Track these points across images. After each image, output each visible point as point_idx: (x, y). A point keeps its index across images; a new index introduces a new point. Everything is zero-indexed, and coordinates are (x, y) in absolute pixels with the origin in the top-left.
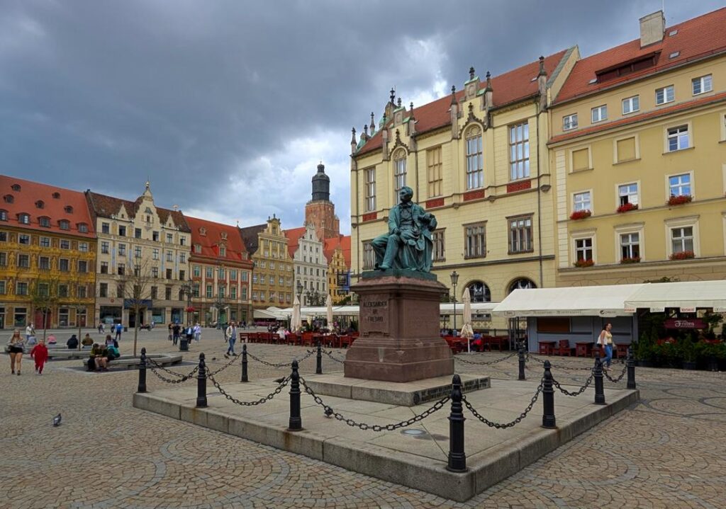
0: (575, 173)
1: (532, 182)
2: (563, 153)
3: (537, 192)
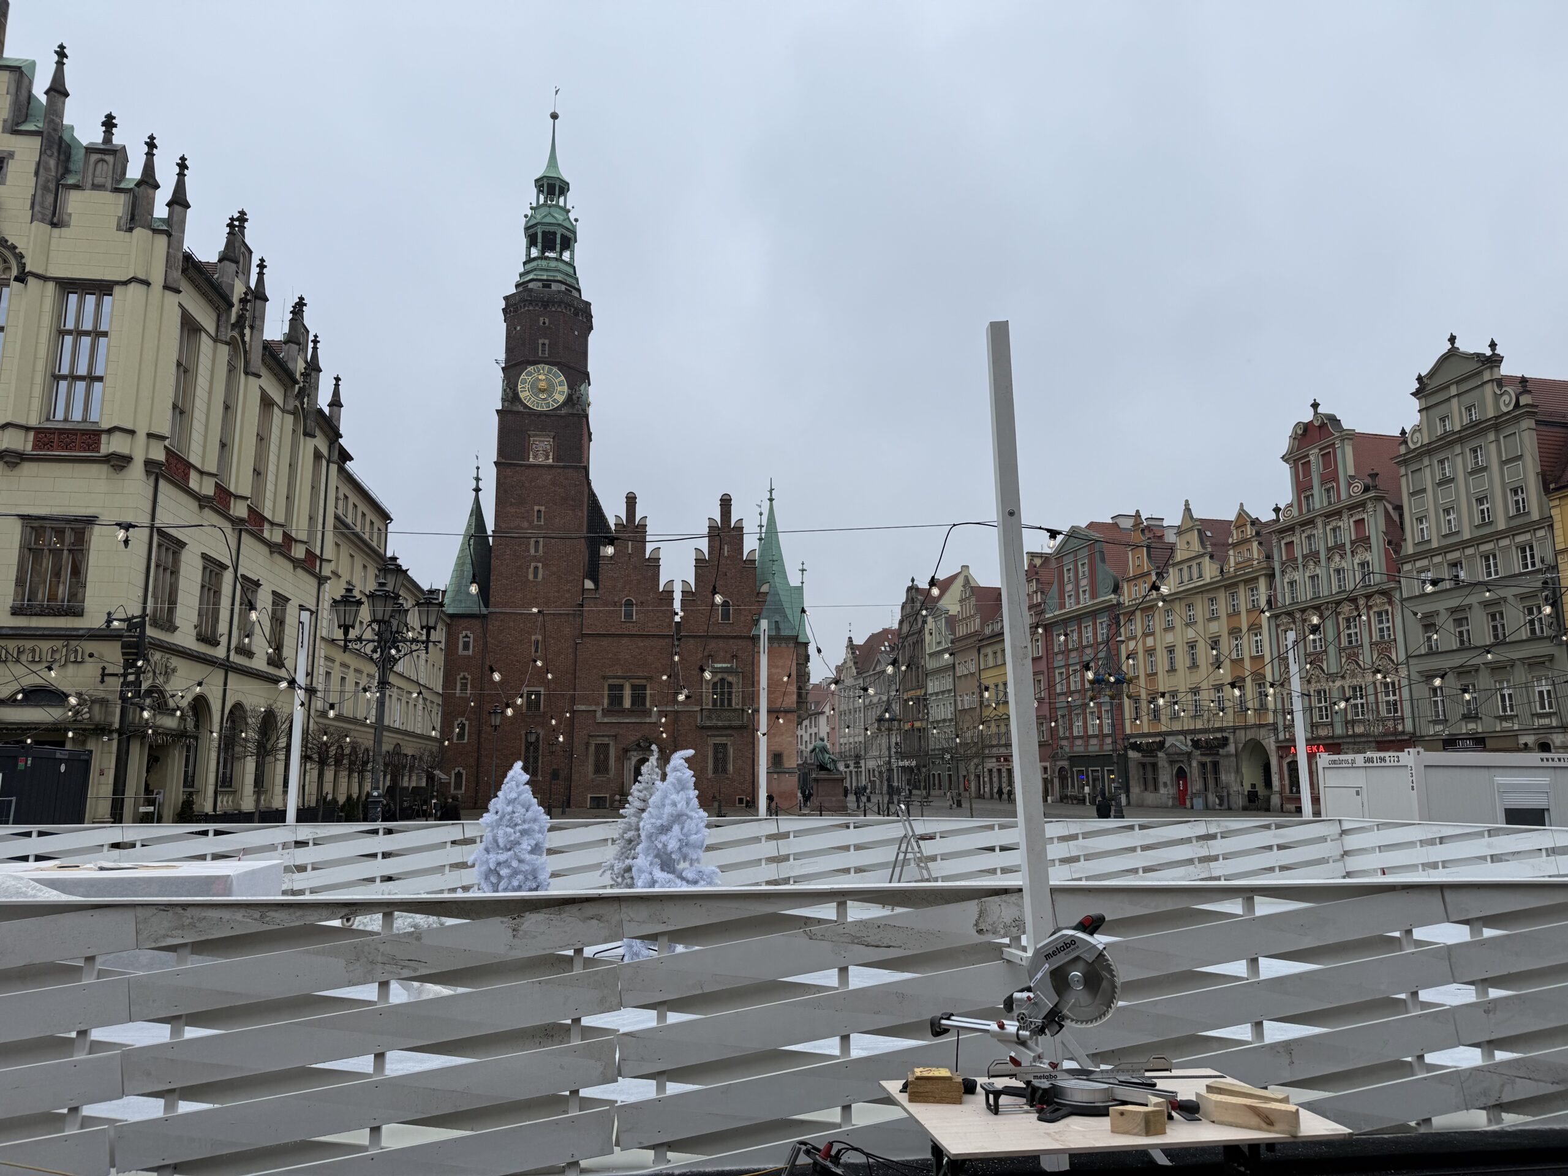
1: (317, 562)
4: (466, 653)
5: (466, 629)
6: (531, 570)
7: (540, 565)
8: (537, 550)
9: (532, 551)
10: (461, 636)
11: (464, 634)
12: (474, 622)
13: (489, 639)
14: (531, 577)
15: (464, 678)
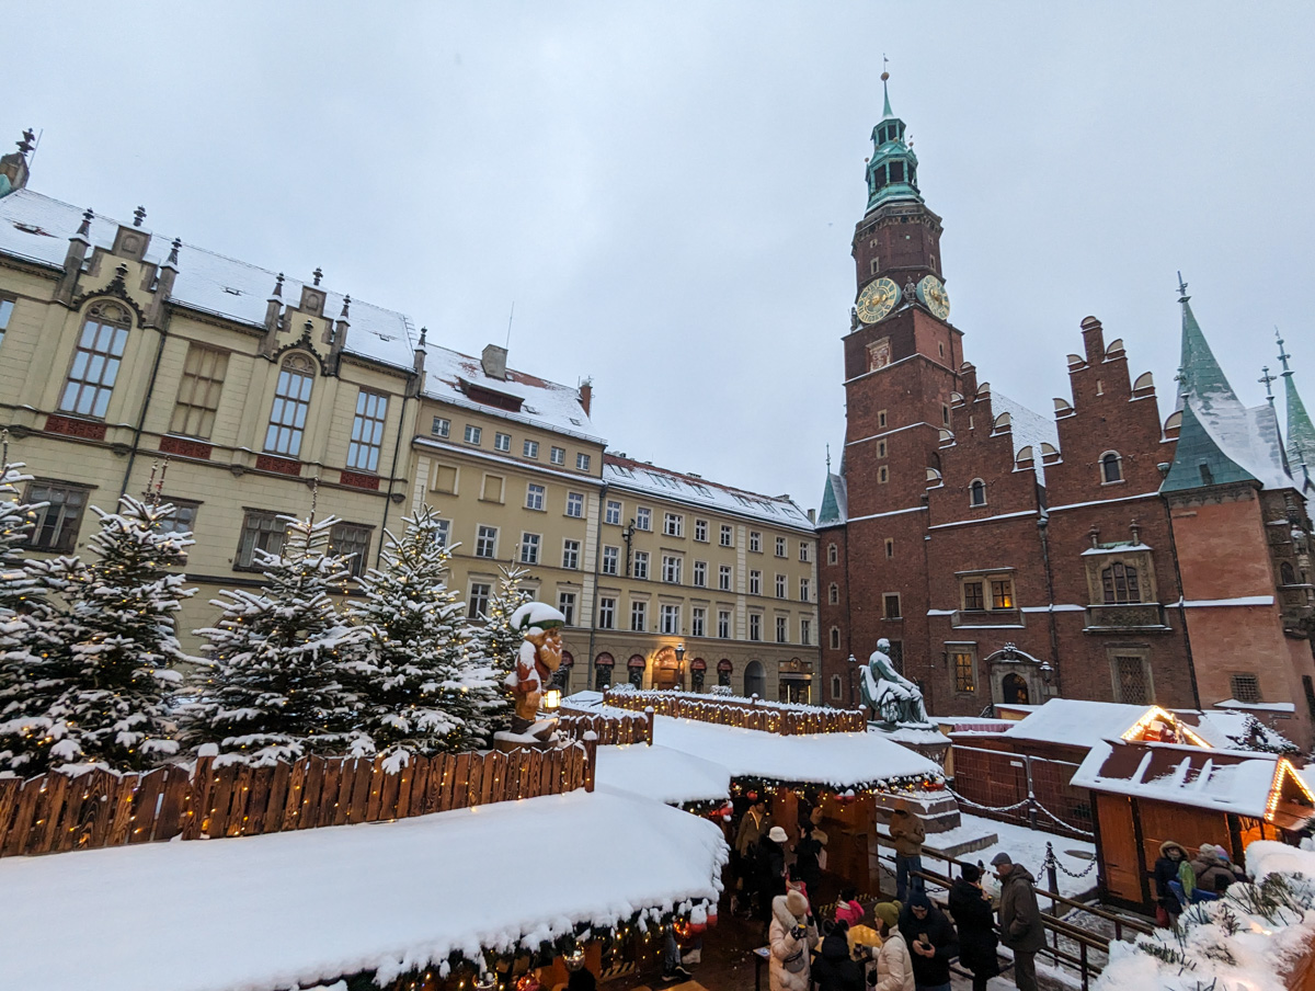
0: (438, 492)
1: (381, 482)
2: (428, 461)
3: (386, 500)
4: (833, 563)
5: (831, 541)
6: (879, 474)
7: (886, 467)
8: (882, 454)
9: (879, 455)
10: (828, 548)
11: (830, 546)
12: (837, 533)
13: (849, 548)
14: (879, 481)
15: (834, 588)
